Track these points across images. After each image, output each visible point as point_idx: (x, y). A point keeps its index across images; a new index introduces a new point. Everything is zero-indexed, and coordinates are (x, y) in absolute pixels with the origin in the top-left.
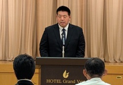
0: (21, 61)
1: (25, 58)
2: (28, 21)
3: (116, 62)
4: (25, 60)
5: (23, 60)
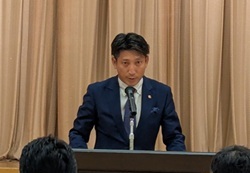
0: (39, 157)
1: (48, 147)
2: (35, 57)
4: (48, 152)
5: (44, 153)
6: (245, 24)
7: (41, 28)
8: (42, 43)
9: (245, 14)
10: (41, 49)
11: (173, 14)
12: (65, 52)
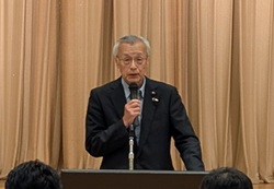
3: (265, 182)
6: (254, 36)
7: (44, 43)
8: (45, 59)
9: (254, 26)
10: (45, 64)
11: (180, 27)
12: (70, 68)
